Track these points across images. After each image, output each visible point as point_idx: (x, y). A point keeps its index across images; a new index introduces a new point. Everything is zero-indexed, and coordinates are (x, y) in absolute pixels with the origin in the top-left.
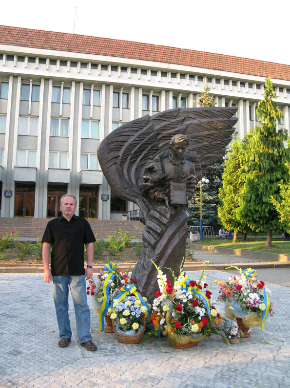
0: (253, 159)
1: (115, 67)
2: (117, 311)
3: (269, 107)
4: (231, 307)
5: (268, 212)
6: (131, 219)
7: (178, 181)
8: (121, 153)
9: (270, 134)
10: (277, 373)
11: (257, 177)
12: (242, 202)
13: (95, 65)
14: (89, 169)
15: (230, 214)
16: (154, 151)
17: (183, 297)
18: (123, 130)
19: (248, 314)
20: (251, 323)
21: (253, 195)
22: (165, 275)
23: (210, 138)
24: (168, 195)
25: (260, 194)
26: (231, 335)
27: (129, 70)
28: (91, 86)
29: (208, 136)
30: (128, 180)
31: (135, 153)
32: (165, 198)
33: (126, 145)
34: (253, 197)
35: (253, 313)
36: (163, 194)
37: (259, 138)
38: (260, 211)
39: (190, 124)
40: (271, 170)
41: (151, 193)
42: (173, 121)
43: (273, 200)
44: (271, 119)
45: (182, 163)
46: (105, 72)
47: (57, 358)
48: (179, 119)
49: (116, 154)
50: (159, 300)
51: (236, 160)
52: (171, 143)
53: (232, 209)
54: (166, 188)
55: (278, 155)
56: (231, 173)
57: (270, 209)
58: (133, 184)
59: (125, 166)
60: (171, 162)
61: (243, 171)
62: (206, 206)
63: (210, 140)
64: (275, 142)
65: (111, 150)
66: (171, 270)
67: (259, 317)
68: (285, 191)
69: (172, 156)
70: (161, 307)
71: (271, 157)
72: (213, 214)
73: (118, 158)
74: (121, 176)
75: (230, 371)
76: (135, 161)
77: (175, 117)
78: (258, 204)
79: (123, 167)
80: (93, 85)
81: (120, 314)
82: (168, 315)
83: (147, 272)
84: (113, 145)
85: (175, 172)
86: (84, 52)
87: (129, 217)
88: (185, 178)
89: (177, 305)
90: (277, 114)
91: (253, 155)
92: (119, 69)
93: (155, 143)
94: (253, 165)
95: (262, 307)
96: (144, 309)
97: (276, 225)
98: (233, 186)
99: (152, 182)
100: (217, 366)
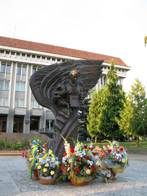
0: (105, 99)
1: (34, 56)
2: (41, 164)
3: (112, 74)
4: (106, 162)
5: (113, 126)
6: (41, 133)
7: (74, 95)
8: (42, 82)
9: (113, 87)
10: (138, 195)
11: (107, 108)
12: (100, 121)
13: (24, 54)
14: (19, 107)
15: (93, 128)
16: (60, 82)
17: (81, 154)
18: (44, 70)
19: (115, 165)
20: (118, 170)
21: (105, 117)
22: (69, 144)
23: (90, 75)
24: (69, 102)
25: (109, 117)
26: (107, 178)
27: (41, 58)
28: (21, 65)
29: (88, 74)
30: (45, 96)
31: (50, 82)
32: (67, 104)
33: (45, 78)
34: (106, 119)
35: (118, 165)
36: (66, 102)
37: (108, 89)
38: (109, 125)
39: (79, 68)
40: (114, 105)
41: (59, 102)
42: (70, 66)
43: (116, 119)
44: (114, 80)
45: (76, 86)
46: (29, 58)
47: (4, 193)
48: (73, 65)
49: (39, 82)
50: (65, 158)
51: (96, 101)
52: (70, 75)
53: (94, 126)
54: (68, 99)
55: (117, 97)
56: (93, 107)
57: (114, 124)
58: (48, 99)
59: (44, 89)
60: (70, 85)
61: (100, 106)
62: (80, 126)
63: (90, 76)
64: (116, 91)
65: (37, 80)
66: (73, 139)
67: (122, 167)
68: (122, 114)
69: (71, 82)
70: (67, 161)
71: (114, 98)
72: (84, 130)
73: (41, 84)
74: (42, 94)
75: (111, 195)
76: (50, 86)
77: (71, 64)
78: (108, 122)
79: (43, 90)
80: (22, 64)
81: (43, 166)
82: (71, 165)
83: (57, 145)
84: (38, 77)
85: (72, 90)
86: (19, 48)
87: (40, 132)
88: (78, 93)
89: (77, 159)
90: (117, 77)
91: (105, 97)
92: (36, 57)
93: (60, 78)
94: (105, 102)
95: (124, 161)
96: (57, 163)
97: (117, 133)
98: (95, 114)
99: (60, 95)
100: (103, 193)
